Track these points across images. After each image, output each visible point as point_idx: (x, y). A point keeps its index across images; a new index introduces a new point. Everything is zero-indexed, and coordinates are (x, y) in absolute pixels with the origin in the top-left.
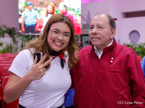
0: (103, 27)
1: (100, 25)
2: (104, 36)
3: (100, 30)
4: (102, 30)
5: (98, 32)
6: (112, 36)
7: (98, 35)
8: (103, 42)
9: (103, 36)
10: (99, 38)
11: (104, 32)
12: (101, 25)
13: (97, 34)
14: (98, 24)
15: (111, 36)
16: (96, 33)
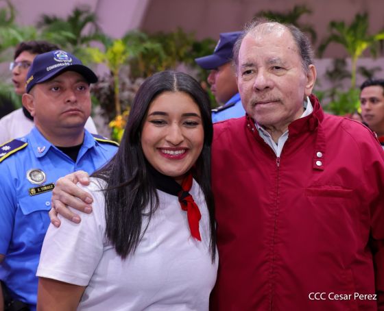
0: (286, 66)
1: (277, 61)
2: (291, 93)
3: (279, 76)
4: (284, 75)
5: (274, 82)
6: (309, 86)
7: (273, 91)
8: (291, 110)
9: (289, 93)
10: (278, 101)
11: (291, 80)
12: (279, 59)
13: (272, 89)
14: (270, 58)
15: (308, 88)
16: (267, 87)
